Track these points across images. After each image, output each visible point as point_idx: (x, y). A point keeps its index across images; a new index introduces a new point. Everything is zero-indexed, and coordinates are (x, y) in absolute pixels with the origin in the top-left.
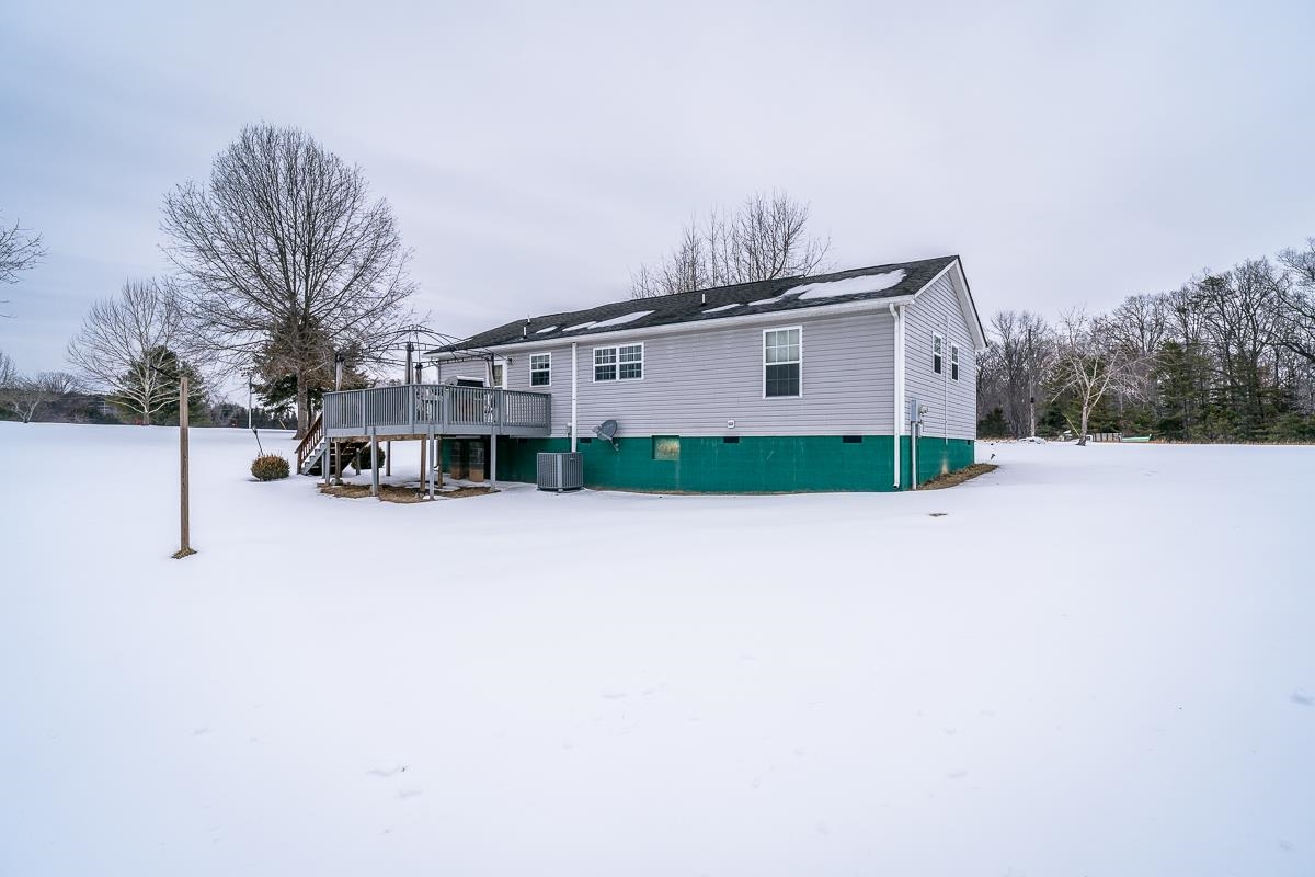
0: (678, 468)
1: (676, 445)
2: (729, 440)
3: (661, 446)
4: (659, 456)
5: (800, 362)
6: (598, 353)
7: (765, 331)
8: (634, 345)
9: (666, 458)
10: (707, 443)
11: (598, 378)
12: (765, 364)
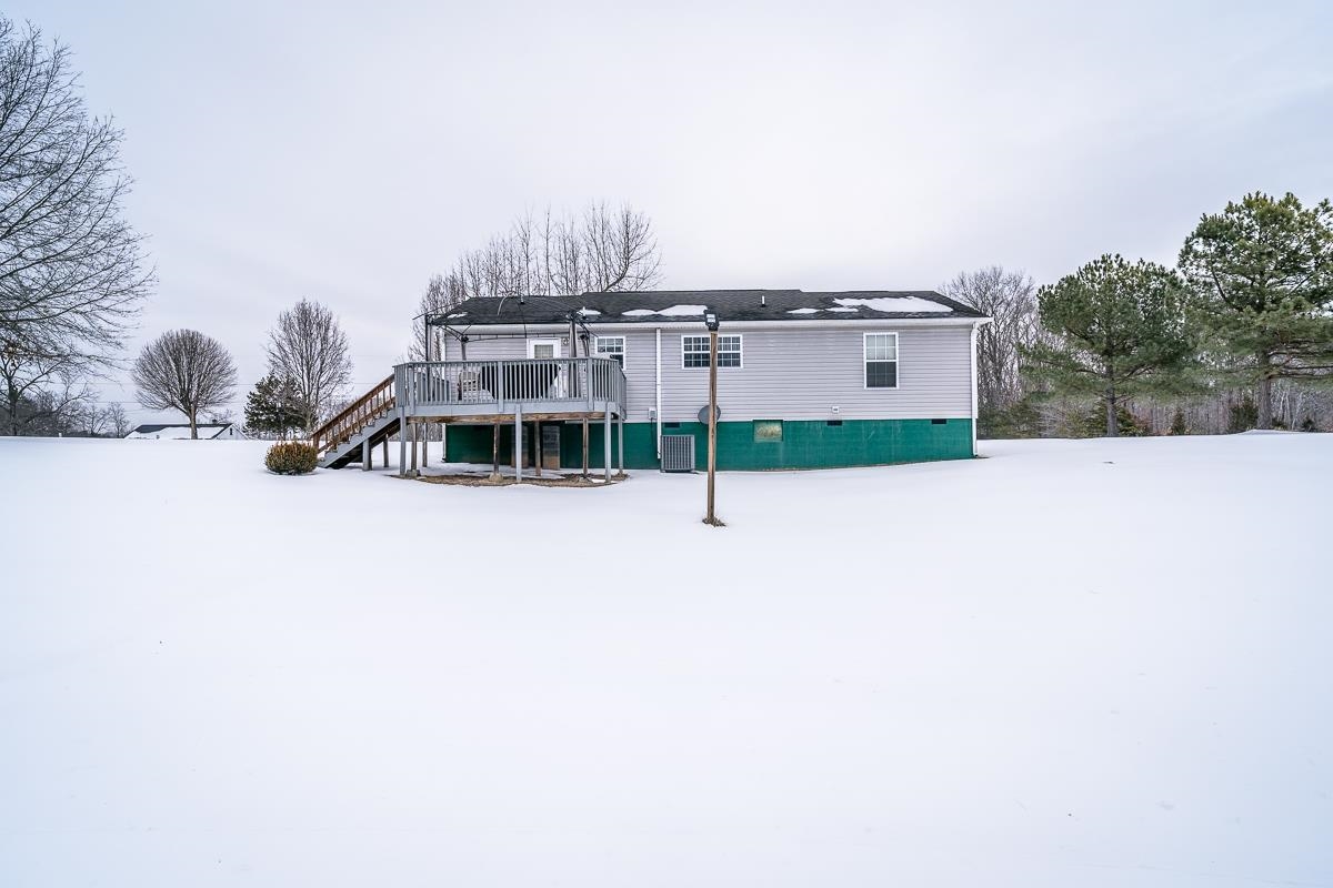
0: (781, 448)
1: (777, 428)
2: (831, 423)
3: (761, 429)
4: (759, 439)
5: (897, 360)
6: (687, 340)
7: (865, 334)
8: (731, 336)
9: (766, 440)
10: (811, 427)
11: (687, 364)
12: (865, 361)
